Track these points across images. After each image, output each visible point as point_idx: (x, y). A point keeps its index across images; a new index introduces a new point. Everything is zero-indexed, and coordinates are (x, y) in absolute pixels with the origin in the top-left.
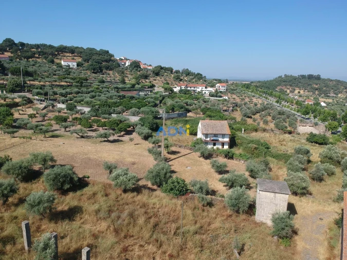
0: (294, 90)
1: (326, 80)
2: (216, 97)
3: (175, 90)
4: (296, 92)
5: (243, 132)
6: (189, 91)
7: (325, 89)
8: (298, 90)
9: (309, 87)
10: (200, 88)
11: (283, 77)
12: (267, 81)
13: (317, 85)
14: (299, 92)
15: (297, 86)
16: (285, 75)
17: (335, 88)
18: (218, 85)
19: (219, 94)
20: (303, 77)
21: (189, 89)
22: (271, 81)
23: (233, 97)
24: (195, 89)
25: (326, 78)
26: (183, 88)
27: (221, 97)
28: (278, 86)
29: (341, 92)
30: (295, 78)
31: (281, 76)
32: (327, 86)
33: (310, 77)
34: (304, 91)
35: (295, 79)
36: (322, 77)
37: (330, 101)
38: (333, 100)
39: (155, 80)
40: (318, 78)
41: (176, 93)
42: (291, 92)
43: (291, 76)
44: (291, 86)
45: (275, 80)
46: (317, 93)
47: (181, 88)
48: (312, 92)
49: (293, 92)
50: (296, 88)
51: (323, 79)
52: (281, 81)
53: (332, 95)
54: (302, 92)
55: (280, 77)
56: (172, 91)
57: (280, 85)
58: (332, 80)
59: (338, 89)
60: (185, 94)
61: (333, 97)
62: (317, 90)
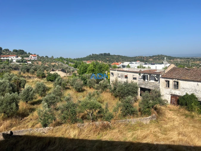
1: (113, 56)
9: (104, 60)
10: (12, 57)
11: (92, 55)
13: (108, 58)
17: (117, 59)
18: (31, 56)
20: (101, 54)
21: (2, 58)
27: (26, 62)
32: (113, 58)
33: (105, 54)
35: (98, 56)
40: (109, 55)
43: (96, 54)
48: (106, 62)
51: (112, 55)
52: (90, 57)
55: (90, 55)
58: (116, 56)
62: (108, 61)
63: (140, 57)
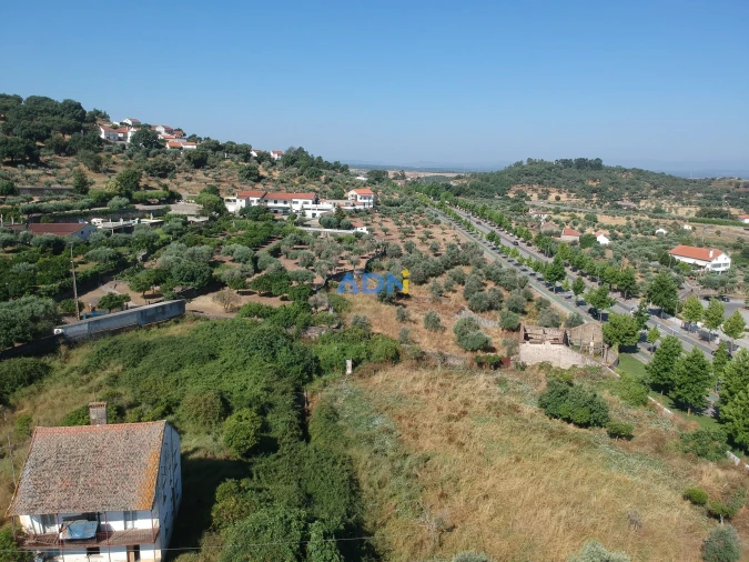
0: (548, 193)
1: (613, 170)
2: (339, 227)
3: (231, 208)
4: (552, 197)
5: (349, 371)
6: (268, 209)
7: (611, 189)
8: (557, 194)
9: (579, 186)
10: (301, 201)
11: (525, 163)
12: (492, 174)
13: (595, 181)
14: (558, 199)
15: (553, 184)
16: (529, 160)
17: (633, 188)
18: (353, 192)
19: (348, 219)
20: (567, 163)
21: (271, 204)
22: (500, 173)
23: (386, 225)
24: (288, 205)
25: (614, 165)
26: (255, 204)
27: (350, 227)
28: (514, 184)
29: (644, 197)
30: (550, 167)
31: (521, 162)
32: (615, 183)
33: (582, 164)
34: (568, 196)
35: (550, 169)
36: (605, 163)
37: (622, 221)
38: (628, 219)
39: (190, 180)
40: (597, 165)
41: (230, 217)
42: (540, 197)
43: (542, 162)
44: (540, 183)
45: (509, 170)
46: (595, 199)
47: (248, 202)
48: (585, 197)
49: (545, 198)
50: (551, 189)
51: (608, 169)
52: (519, 173)
53: (626, 203)
54: (563, 197)
55: (519, 164)
56: (222, 210)
57: (517, 182)
58: (626, 170)
59: (638, 189)
60: (256, 219)
61: (629, 208)
62: (594, 191)
63: (730, 183)
